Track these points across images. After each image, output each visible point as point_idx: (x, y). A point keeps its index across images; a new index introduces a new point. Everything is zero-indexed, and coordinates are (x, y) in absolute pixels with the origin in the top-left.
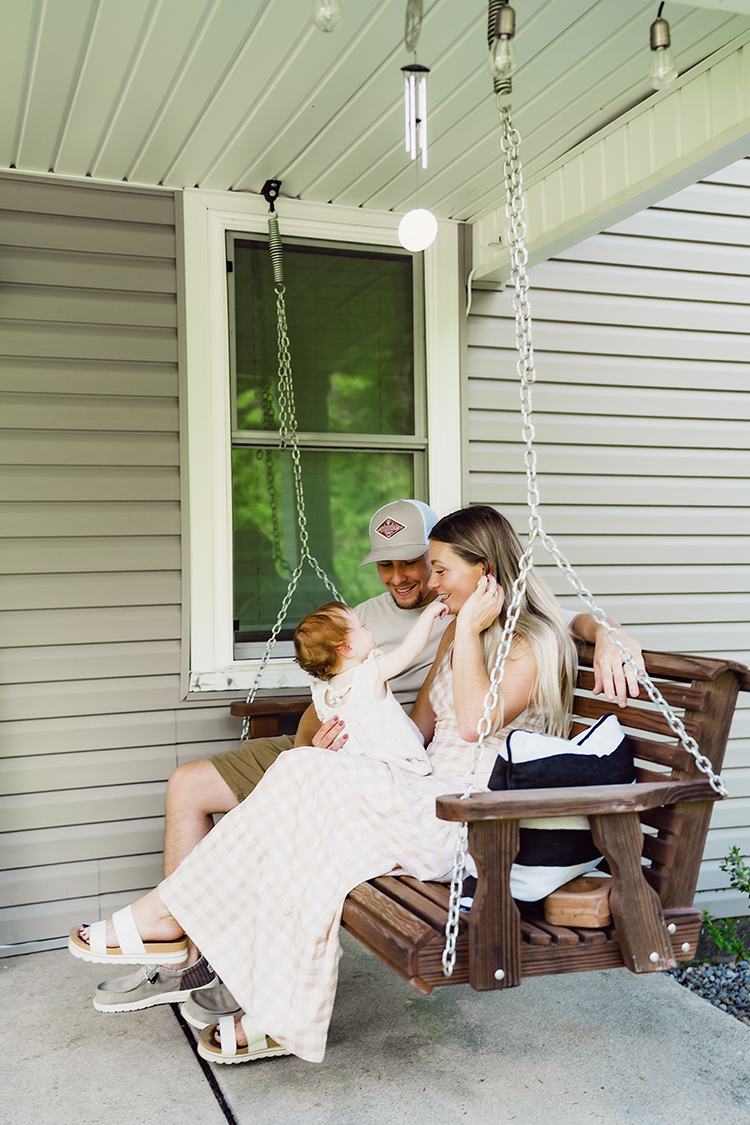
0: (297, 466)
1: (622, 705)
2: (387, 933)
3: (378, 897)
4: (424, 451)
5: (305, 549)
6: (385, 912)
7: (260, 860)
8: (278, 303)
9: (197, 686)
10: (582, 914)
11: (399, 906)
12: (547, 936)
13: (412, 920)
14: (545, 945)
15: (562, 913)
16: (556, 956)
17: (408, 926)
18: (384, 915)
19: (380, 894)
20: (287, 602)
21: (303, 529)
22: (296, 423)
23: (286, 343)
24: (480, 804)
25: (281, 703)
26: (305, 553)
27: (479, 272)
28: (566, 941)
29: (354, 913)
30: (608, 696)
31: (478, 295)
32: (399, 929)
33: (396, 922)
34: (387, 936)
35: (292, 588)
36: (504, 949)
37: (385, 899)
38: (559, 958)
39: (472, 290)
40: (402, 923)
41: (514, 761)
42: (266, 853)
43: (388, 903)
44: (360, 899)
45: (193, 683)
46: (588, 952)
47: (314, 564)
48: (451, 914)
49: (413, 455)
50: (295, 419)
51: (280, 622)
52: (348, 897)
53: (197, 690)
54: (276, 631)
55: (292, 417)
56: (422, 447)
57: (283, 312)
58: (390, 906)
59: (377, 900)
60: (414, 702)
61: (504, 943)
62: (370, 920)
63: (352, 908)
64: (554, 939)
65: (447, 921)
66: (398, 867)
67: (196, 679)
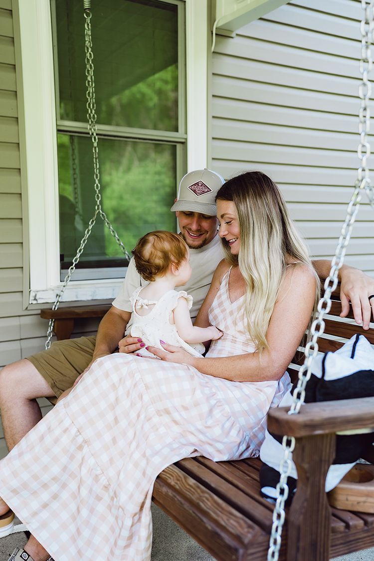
0: (95, 148)
1: (366, 328)
2: (210, 526)
3: (191, 483)
4: (184, 143)
5: (98, 206)
6: (203, 502)
7: (80, 448)
8: (86, 26)
9: (35, 299)
10: (365, 502)
11: (216, 497)
12: (343, 524)
13: (235, 516)
14: (341, 533)
15: (347, 500)
16: (348, 540)
17: (232, 521)
18: (201, 504)
19: (192, 481)
20: (84, 242)
21: (97, 192)
22: (96, 116)
23: (91, 56)
24: (312, 420)
25: (77, 310)
26: (98, 209)
27: (219, 22)
28: (355, 527)
29: (167, 495)
30: (357, 321)
31: (220, 38)
32: (223, 523)
33: (218, 515)
34: (210, 528)
35: (88, 233)
36: (318, 544)
37: (199, 487)
38: (350, 541)
39: (216, 34)
40: (225, 518)
41: (327, 378)
42: (85, 442)
43: (203, 492)
44: (173, 483)
45: (32, 298)
46: (370, 534)
47: (104, 217)
48: (275, 516)
49: (175, 146)
50: (95, 113)
51: (78, 255)
52: (158, 477)
53: (35, 302)
54: (76, 261)
55: (93, 111)
56: (183, 141)
57: (90, 33)
58: (206, 495)
59: (191, 486)
60: (195, 317)
61: (319, 539)
62: (186, 506)
63: (164, 489)
64: (348, 526)
65: (272, 523)
66: (196, 451)
67: (34, 295)
